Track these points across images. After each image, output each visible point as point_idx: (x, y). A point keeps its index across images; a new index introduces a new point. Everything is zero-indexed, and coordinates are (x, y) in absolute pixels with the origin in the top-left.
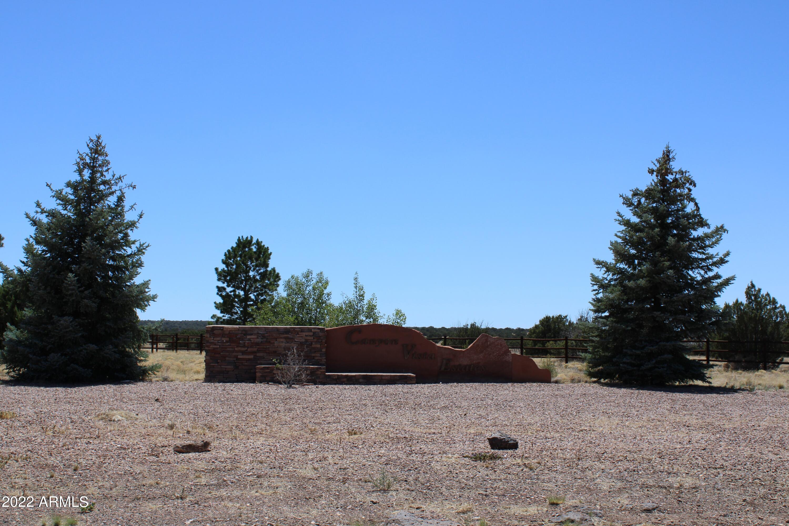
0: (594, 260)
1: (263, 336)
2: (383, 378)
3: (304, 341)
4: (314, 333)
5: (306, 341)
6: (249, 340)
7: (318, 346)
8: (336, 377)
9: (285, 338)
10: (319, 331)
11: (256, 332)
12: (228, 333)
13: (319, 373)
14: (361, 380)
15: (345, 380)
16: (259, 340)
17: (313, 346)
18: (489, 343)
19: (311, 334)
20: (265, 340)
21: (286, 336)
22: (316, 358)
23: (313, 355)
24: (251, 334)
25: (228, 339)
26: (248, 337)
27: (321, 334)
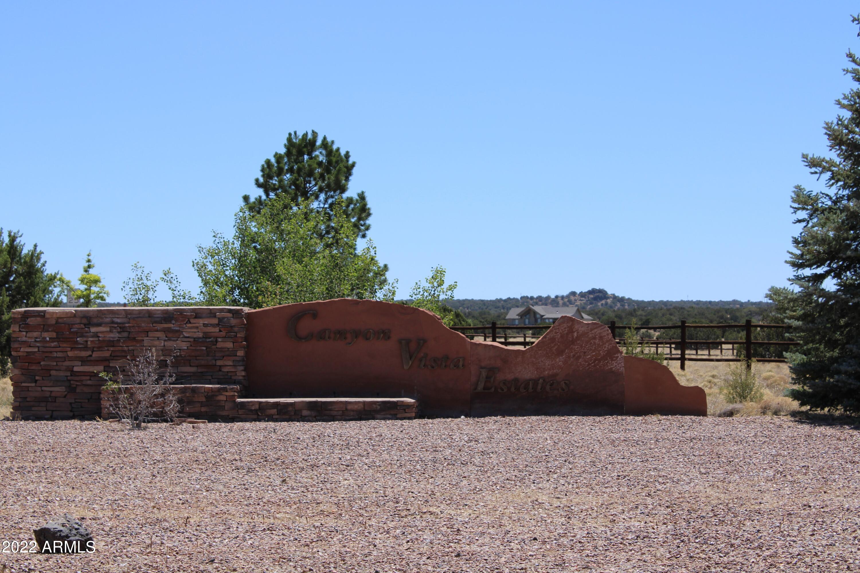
0: (805, 156)
1: (122, 329)
2: (349, 407)
3: (201, 335)
4: (220, 320)
5: (206, 336)
6: (96, 335)
7: (229, 345)
8: (257, 407)
9: (164, 330)
10: (230, 315)
11: (108, 320)
12: (53, 322)
13: (222, 398)
14: (305, 413)
15: (274, 411)
16: (115, 335)
17: (220, 345)
18: (575, 334)
19: (215, 321)
20: (125, 334)
21: (166, 326)
22: (225, 369)
23: (219, 363)
24: (99, 325)
25: (54, 335)
26: (93, 330)
27: (233, 322)
